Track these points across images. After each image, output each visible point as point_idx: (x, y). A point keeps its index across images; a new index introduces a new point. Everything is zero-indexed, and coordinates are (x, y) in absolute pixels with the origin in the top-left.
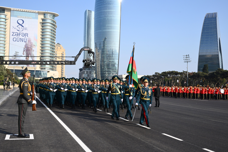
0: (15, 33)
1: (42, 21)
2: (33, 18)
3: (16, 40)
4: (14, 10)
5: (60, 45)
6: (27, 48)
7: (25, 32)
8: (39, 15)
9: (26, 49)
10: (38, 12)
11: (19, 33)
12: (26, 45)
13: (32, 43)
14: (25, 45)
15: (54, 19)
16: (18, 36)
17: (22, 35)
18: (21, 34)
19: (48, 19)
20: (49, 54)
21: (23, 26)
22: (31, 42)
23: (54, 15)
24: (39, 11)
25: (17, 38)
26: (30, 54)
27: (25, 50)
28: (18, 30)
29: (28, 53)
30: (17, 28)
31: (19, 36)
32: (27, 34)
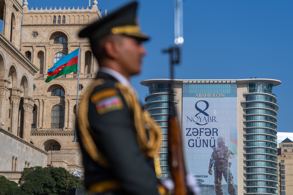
0: (191, 131)
1: (245, 99)
2: (227, 95)
3: (193, 144)
4: (188, 83)
5: (291, 144)
6: (216, 160)
7: (211, 125)
8: (238, 87)
9: (214, 161)
10: (236, 81)
11: (200, 129)
12: (215, 152)
13: (227, 148)
14: (213, 153)
15: (270, 92)
16: (198, 136)
17: (206, 132)
18: (204, 131)
19: (257, 95)
20: (264, 169)
21: (207, 115)
22: (224, 146)
23: (270, 85)
24: (238, 80)
25: (196, 140)
26: (224, 172)
27: (214, 165)
28: (198, 124)
29: (219, 170)
30: (196, 119)
31: (200, 135)
32: (215, 130)
